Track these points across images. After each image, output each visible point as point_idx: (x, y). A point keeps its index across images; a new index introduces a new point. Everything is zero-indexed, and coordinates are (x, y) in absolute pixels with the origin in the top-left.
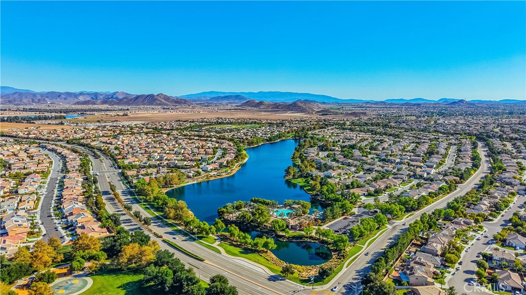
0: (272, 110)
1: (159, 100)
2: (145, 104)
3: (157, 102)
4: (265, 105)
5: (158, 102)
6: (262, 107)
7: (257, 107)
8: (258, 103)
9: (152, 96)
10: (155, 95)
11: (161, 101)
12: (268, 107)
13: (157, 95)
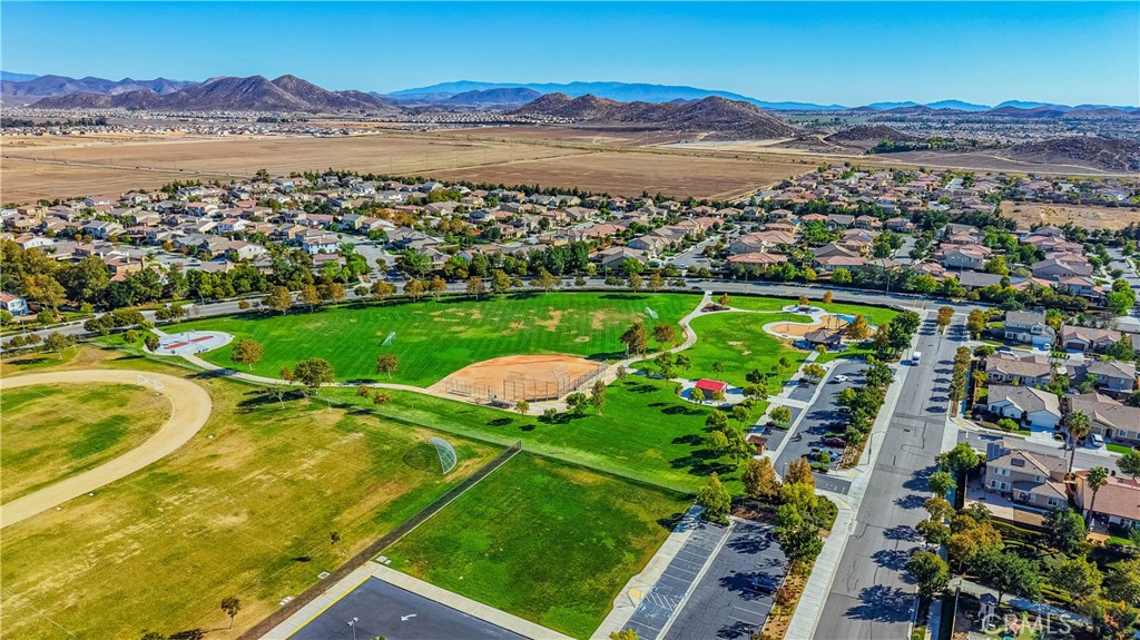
0: (624, 125)
1: (273, 94)
2: (230, 107)
3: (266, 98)
4: (598, 108)
5: (271, 101)
6: (588, 115)
7: (570, 116)
8: (575, 102)
9: (256, 82)
10: (270, 77)
11: (280, 98)
12: (610, 115)
13: (277, 82)
